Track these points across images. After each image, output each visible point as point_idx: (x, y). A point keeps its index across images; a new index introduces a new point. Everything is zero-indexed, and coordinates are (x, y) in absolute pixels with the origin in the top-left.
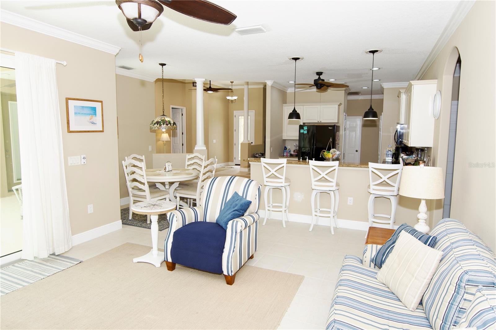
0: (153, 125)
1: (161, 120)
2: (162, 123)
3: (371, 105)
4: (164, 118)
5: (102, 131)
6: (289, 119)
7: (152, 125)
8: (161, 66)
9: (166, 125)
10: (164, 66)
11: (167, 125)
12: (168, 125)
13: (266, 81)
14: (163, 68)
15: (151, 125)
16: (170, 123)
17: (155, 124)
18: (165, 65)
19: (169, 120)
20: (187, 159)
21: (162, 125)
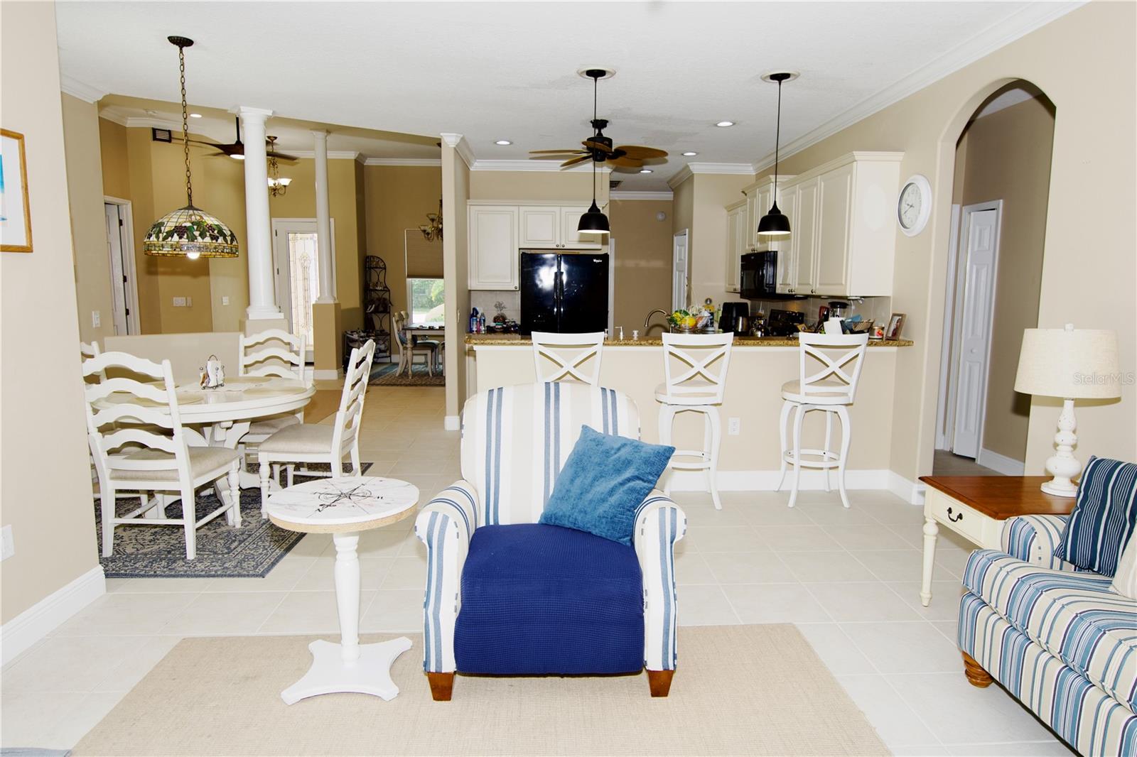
0: (164, 239)
1: (192, 223)
2: (197, 233)
3: (775, 202)
4: (198, 218)
5: (27, 250)
6: (580, 229)
7: (158, 237)
8: (177, 48)
9: (212, 239)
10: (185, 49)
11: (214, 238)
12: (217, 238)
13: (442, 134)
14: (181, 52)
15: (153, 238)
16: (221, 233)
17: (170, 234)
18: (189, 43)
19: (217, 223)
20: (242, 349)
21: (199, 238)
